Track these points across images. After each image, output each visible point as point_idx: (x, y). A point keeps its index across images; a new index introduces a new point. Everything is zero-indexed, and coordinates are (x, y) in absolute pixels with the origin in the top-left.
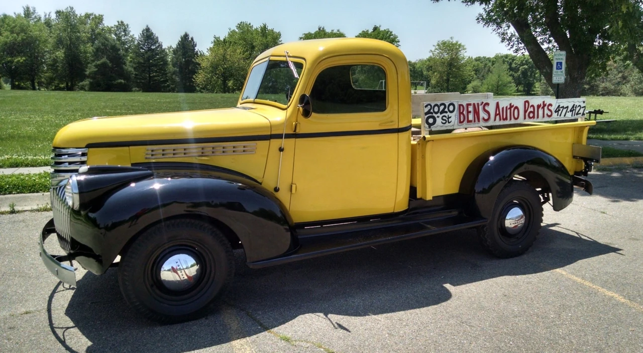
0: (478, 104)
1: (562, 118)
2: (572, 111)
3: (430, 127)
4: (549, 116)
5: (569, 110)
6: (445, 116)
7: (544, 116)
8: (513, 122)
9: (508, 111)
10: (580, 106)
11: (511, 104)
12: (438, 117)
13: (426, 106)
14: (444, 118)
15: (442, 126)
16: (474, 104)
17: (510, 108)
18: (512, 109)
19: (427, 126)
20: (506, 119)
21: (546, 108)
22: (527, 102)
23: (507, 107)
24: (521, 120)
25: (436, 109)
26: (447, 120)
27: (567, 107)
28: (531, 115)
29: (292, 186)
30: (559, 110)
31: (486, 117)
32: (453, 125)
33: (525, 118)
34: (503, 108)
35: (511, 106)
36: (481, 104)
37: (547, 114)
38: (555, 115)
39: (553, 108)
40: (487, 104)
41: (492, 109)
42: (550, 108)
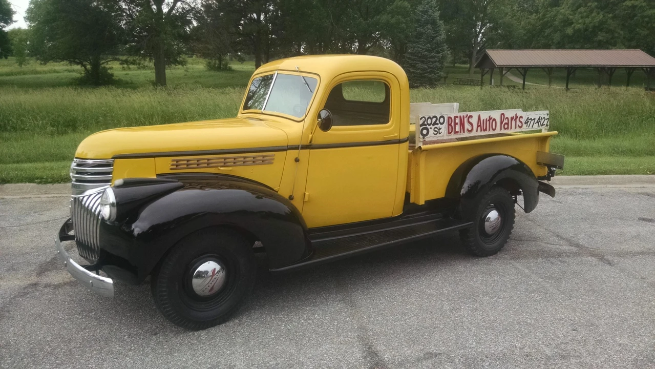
0: (464, 116)
1: (530, 129)
2: (538, 123)
3: (424, 138)
4: (520, 127)
5: (535, 122)
6: (436, 128)
7: (516, 128)
8: (491, 132)
9: (488, 123)
10: (544, 118)
11: (490, 116)
12: (431, 128)
13: (421, 119)
14: (436, 129)
15: (434, 137)
16: (460, 117)
17: (489, 120)
18: (491, 121)
19: (421, 136)
20: (486, 130)
21: (518, 120)
22: (503, 114)
23: (486, 119)
24: (498, 131)
25: (429, 121)
26: (438, 132)
27: (534, 119)
28: (506, 126)
29: (305, 194)
30: (528, 122)
31: (470, 129)
32: (443, 136)
33: (501, 129)
34: (484, 120)
35: (490, 118)
36: (466, 117)
37: (519, 126)
38: (524, 126)
39: (523, 120)
40: (471, 116)
41: (474, 121)
42: (521, 120)
